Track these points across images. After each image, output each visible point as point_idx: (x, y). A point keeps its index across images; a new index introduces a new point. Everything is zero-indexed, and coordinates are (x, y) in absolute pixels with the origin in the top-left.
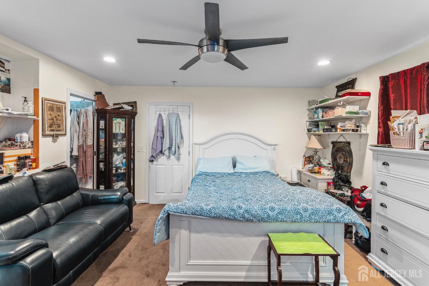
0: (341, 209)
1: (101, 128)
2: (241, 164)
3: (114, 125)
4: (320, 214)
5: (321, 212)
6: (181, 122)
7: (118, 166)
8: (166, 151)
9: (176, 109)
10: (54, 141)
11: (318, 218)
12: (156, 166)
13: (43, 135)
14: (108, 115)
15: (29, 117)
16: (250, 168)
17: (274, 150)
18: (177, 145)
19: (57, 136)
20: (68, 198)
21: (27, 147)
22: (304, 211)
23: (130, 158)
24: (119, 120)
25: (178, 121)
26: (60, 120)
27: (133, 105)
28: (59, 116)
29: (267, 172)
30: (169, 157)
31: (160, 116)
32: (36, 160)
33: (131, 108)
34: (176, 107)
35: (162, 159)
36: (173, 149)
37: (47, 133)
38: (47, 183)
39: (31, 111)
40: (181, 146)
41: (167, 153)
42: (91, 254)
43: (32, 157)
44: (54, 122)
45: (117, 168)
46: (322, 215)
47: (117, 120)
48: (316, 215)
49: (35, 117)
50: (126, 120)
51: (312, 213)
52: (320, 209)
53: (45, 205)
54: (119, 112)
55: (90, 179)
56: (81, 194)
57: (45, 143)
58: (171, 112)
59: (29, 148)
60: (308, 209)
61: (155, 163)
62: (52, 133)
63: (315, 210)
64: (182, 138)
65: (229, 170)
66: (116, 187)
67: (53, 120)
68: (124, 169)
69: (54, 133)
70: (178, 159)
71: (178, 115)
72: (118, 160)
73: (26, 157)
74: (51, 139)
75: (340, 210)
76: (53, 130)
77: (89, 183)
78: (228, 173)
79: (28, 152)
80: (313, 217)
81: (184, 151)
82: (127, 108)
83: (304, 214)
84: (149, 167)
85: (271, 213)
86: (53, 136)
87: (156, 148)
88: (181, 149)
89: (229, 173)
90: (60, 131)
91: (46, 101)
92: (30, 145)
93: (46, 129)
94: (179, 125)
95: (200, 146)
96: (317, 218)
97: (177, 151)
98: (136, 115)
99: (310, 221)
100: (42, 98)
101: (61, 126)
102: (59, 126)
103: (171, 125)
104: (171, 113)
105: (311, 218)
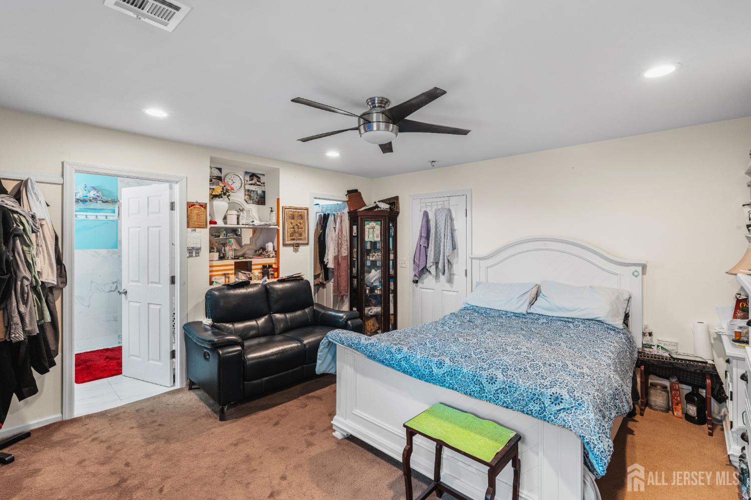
0: (562, 397)
1: (354, 235)
2: (546, 300)
3: (367, 230)
4: (516, 395)
5: (518, 393)
6: (455, 222)
7: (374, 284)
8: (432, 267)
9: (448, 202)
10: (296, 251)
11: (510, 402)
12: (423, 290)
13: (283, 244)
14: (359, 218)
15: (271, 227)
16: (560, 309)
17: (636, 276)
18: (446, 258)
19: (298, 245)
20: (298, 313)
21: (271, 256)
22: (487, 381)
23: (387, 275)
24: (373, 224)
25: (449, 221)
26: (302, 228)
27: (393, 202)
28: (300, 223)
29: (597, 321)
30: (437, 277)
31: (426, 214)
32: (277, 270)
33: (387, 206)
34: (447, 199)
35: (428, 280)
36: (440, 266)
37: (287, 242)
38: (279, 293)
39: (274, 220)
40: (454, 261)
41: (433, 270)
42: (290, 371)
43: (274, 266)
44: (295, 231)
45: (373, 289)
46: (519, 398)
47: (370, 224)
48: (509, 394)
49: (277, 227)
50: (381, 223)
51: (502, 390)
52: (518, 387)
53: (274, 315)
54: (374, 214)
55: (346, 298)
56: (314, 311)
57: (286, 253)
58: (439, 207)
59: (273, 257)
60: (497, 380)
61: (419, 284)
62: (292, 242)
63: (508, 385)
64: (454, 247)
65: (518, 308)
66: (371, 312)
67: (294, 228)
68: (380, 290)
69: (295, 242)
70: (450, 281)
71: (449, 210)
72: (374, 276)
73: (270, 266)
74: (291, 248)
75: (560, 400)
76: (294, 239)
77: (345, 303)
78: (514, 313)
79: (272, 261)
80: (502, 397)
81: (458, 268)
82: (384, 206)
83: (488, 387)
84: (413, 290)
85: (435, 370)
86: (292, 245)
87: (418, 262)
88: (455, 266)
89: (516, 312)
90: (301, 239)
91: (286, 210)
92: (274, 254)
93: (286, 239)
94: (449, 228)
95: (481, 261)
96: (509, 400)
97: (446, 268)
98: (397, 216)
99: (495, 400)
100: (283, 207)
101: (303, 234)
102: (301, 235)
103: (440, 228)
104: (439, 210)
105: (498, 397)
